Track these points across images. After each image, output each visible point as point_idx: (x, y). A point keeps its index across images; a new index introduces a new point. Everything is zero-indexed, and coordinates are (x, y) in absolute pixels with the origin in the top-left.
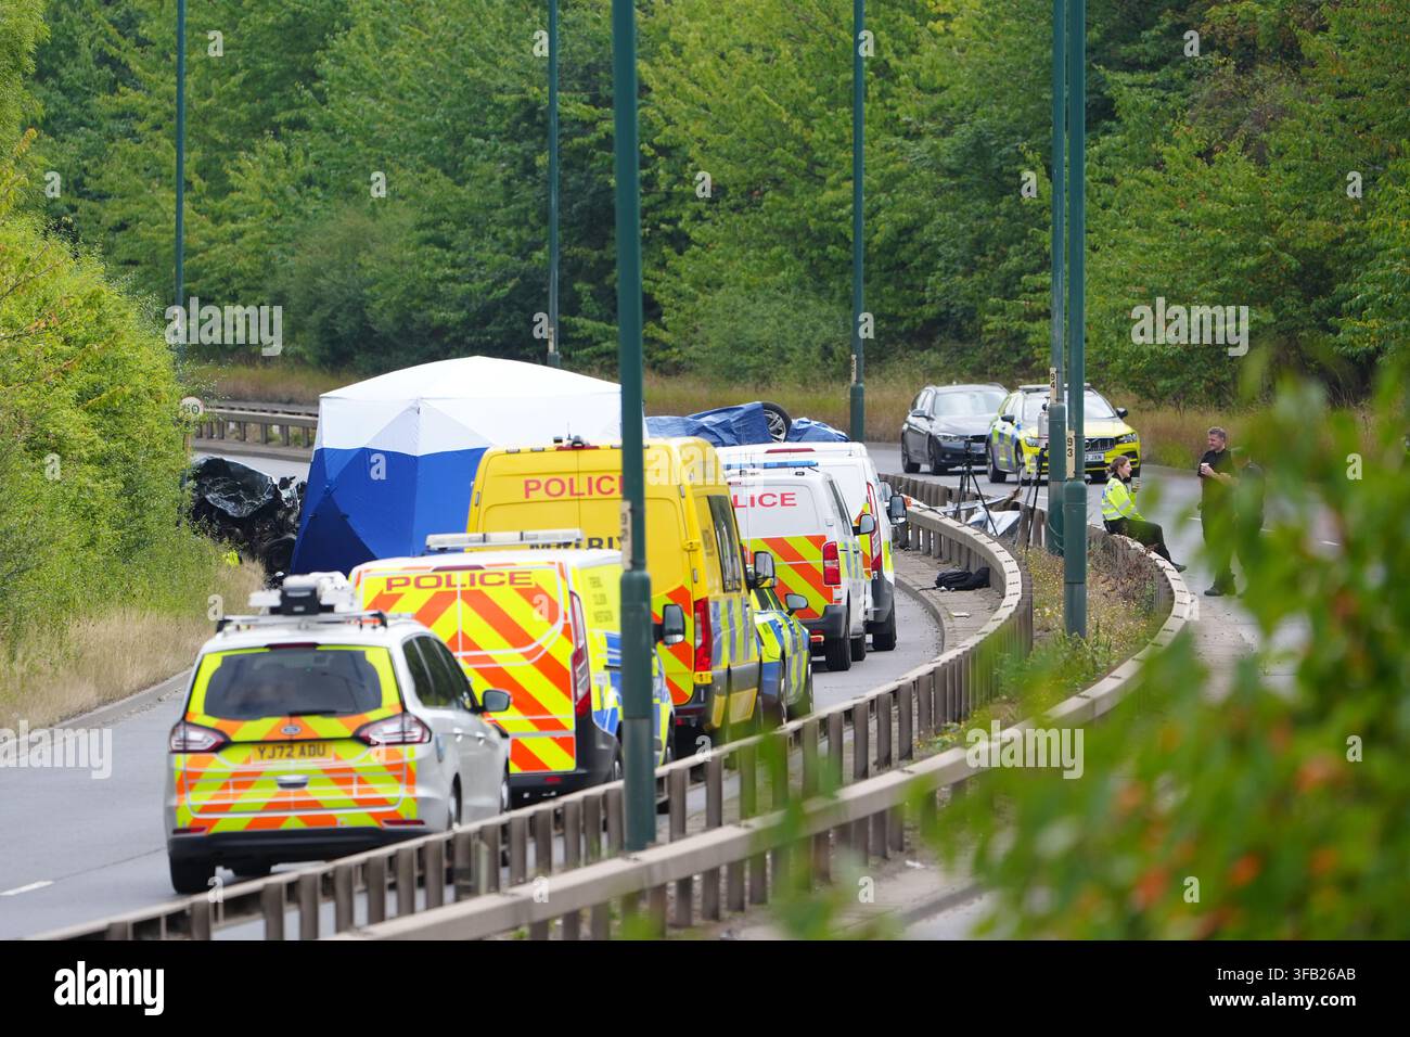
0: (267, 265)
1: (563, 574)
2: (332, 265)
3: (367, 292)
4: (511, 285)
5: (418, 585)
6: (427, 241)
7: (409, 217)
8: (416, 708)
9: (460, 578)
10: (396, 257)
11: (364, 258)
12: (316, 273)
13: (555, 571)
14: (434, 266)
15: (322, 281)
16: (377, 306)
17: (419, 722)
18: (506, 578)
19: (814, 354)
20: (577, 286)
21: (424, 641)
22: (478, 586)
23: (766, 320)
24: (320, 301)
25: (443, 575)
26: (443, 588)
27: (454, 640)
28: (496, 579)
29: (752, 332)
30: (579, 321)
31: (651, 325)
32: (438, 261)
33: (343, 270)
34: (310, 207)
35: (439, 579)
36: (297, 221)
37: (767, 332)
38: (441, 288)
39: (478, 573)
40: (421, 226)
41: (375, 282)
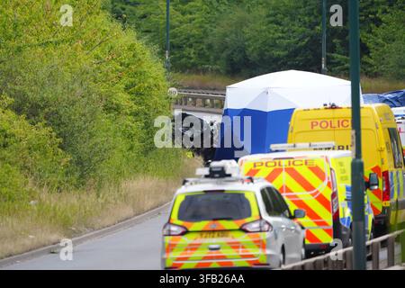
0: (205, 32)
1: (327, 160)
2: (232, 32)
3: (246, 43)
4: (306, 40)
5: (266, 165)
6: (271, 22)
7: (264, 12)
8: (266, 217)
9: (285, 163)
10: (258, 29)
11: (246, 30)
12: (225, 35)
13: (324, 160)
14: (274, 33)
15: (227, 39)
16: (250, 49)
17: (267, 223)
18: (304, 163)
20: (334, 41)
21: (269, 189)
22: (292, 166)
24: (226, 47)
25: (277, 161)
26: (277, 167)
27: (282, 189)
28: (300, 163)
30: (335, 55)
31: (365, 57)
32: (276, 30)
33: (236, 34)
34: (222, 8)
35: (275, 163)
36: (217, 14)
38: (277, 42)
39: (292, 160)
40: (268, 16)
41: (250, 39)
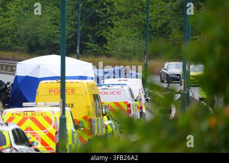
0: (16, 28)
1: (53, 113)
2: (31, 29)
3: (38, 35)
4: (73, 35)
5: (19, 115)
6: (53, 24)
7: (49, 18)
8: (14, 145)
9: (29, 114)
10: (46, 27)
11: (38, 28)
12: (27, 30)
14: (54, 30)
15: (28, 32)
16: (41, 39)
17: (15, 149)
18: (40, 114)
19: (142, 53)
20: (88, 35)
21: (17, 130)
22: (33, 116)
23: (131, 45)
24: (28, 37)
25: (25, 113)
26: (25, 116)
27: (27, 129)
28: (38, 114)
29: (128, 48)
30: (88, 44)
31: (105, 45)
32: (55, 29)
33: (33, 30)
34: (26, 15)
35: (24, 114)
36: (23, 18)
37: (131, 48)
38: (56, 35)
39: (33, 113)
40: (52, 20)
41: (40, 33)
